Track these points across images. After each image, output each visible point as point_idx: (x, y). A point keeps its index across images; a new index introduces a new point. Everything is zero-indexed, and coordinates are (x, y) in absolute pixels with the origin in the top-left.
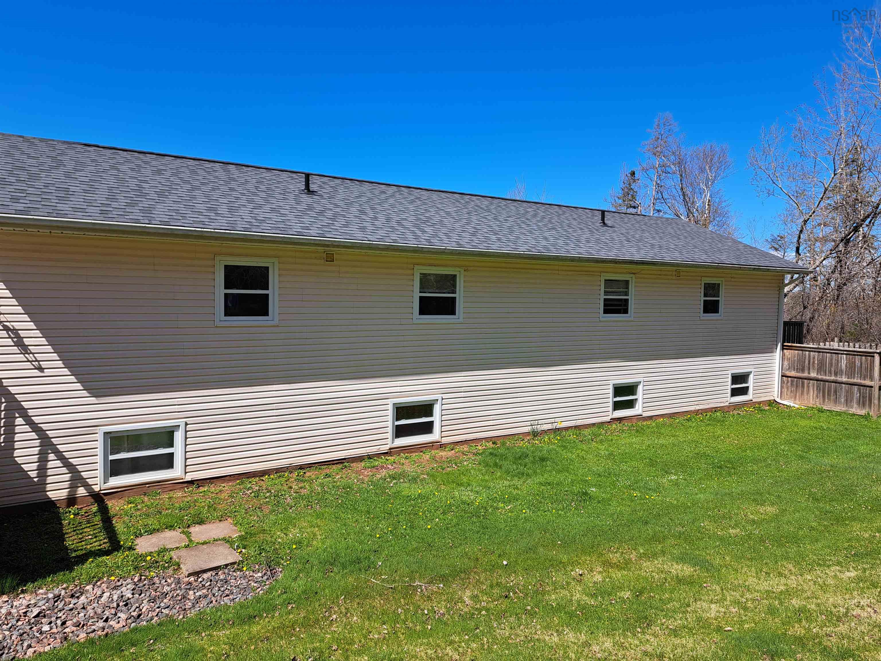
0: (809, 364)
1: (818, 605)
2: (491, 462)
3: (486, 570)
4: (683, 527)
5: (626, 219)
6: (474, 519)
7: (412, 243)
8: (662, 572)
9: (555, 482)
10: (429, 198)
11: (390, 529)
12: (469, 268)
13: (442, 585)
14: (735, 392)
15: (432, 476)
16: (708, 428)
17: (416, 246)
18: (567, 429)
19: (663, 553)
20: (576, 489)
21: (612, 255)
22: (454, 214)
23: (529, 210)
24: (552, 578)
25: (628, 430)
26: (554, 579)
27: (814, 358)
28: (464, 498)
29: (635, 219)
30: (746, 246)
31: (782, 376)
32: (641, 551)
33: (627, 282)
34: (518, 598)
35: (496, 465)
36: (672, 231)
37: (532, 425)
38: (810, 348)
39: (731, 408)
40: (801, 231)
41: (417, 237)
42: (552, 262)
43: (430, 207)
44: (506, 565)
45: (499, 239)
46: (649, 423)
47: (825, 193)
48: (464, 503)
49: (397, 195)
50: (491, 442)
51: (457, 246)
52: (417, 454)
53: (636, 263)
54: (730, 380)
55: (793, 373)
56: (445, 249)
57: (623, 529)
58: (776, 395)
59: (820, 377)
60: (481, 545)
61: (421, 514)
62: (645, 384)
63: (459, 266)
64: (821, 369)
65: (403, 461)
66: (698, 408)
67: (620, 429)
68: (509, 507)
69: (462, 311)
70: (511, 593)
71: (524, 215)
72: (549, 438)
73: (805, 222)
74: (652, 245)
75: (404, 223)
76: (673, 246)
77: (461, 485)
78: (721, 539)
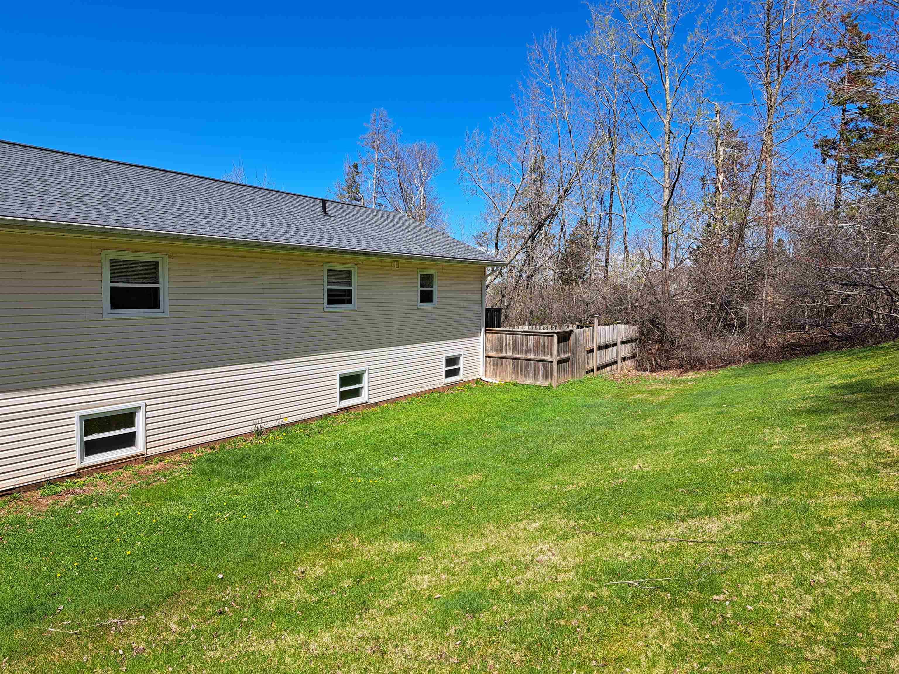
0: (506, 345)
1: (511, 557)
2: (206, 468)
3: (197, 589)
4: (402, 506)
5: (347, 210)
6: (186, 535)
7: (97, 222)
8: (382, 552)
9: (279, 481)
10: (121, 172)
11: (75, 564)
12: (174, 255)
13: (143, 617)
14: (449, 374)
15: (134, 494)
16: (426, 409)
17: (102, 226)
18: (293, 424)
19: (384, 534)
20: (301, 485)
21: (333, 245)
22: (154, 193)
23: (245, 194)
24: (273, 582)
25: (354, 419)
26: (274, 583)
27: (509, 340)
28: (174, 513)
29: (356, 211)
30: (454, 240)
31: (486, 357)
32: (364, 536)
33: (350, 272)
34: (234, 611)
35: (213, 471)
36: (391, 224)
37: (255, 424)
38: (506, 331)
39: (446, 389)
40: (499, 229)
41: (103, 217)
42: (270, 251)
43: (123, 183)
44: (222, 578)
45: (209, 224)
46: (374, 409)
47: (516, 195)
48: (173, 518)
49: (78, 167)
50: (209, 448)
51: (157, 228)
52: (115, 471)
53: (357, 253)
54: (444, 363)
55: (494, 354)
56: (141, 231)
57: (347, 517)
58: (481, 374)
59: (514, 356)
60: (193, 563)
61: (119, 540)
62: (371, 371)
63: (162, 252)
64: (515, 349)
65: (97, 482)
66: (417, 390)
67: (347, 419)
68: (228, 515)
69: (167, 303)
70: (226, 608)
71: (239, 199)
72: (274, 435)
73: (502, 220)
74: (372, 237)
75: (87, 199)
76: (391, 238)
77: (170, 499)
78: (436, 512)
